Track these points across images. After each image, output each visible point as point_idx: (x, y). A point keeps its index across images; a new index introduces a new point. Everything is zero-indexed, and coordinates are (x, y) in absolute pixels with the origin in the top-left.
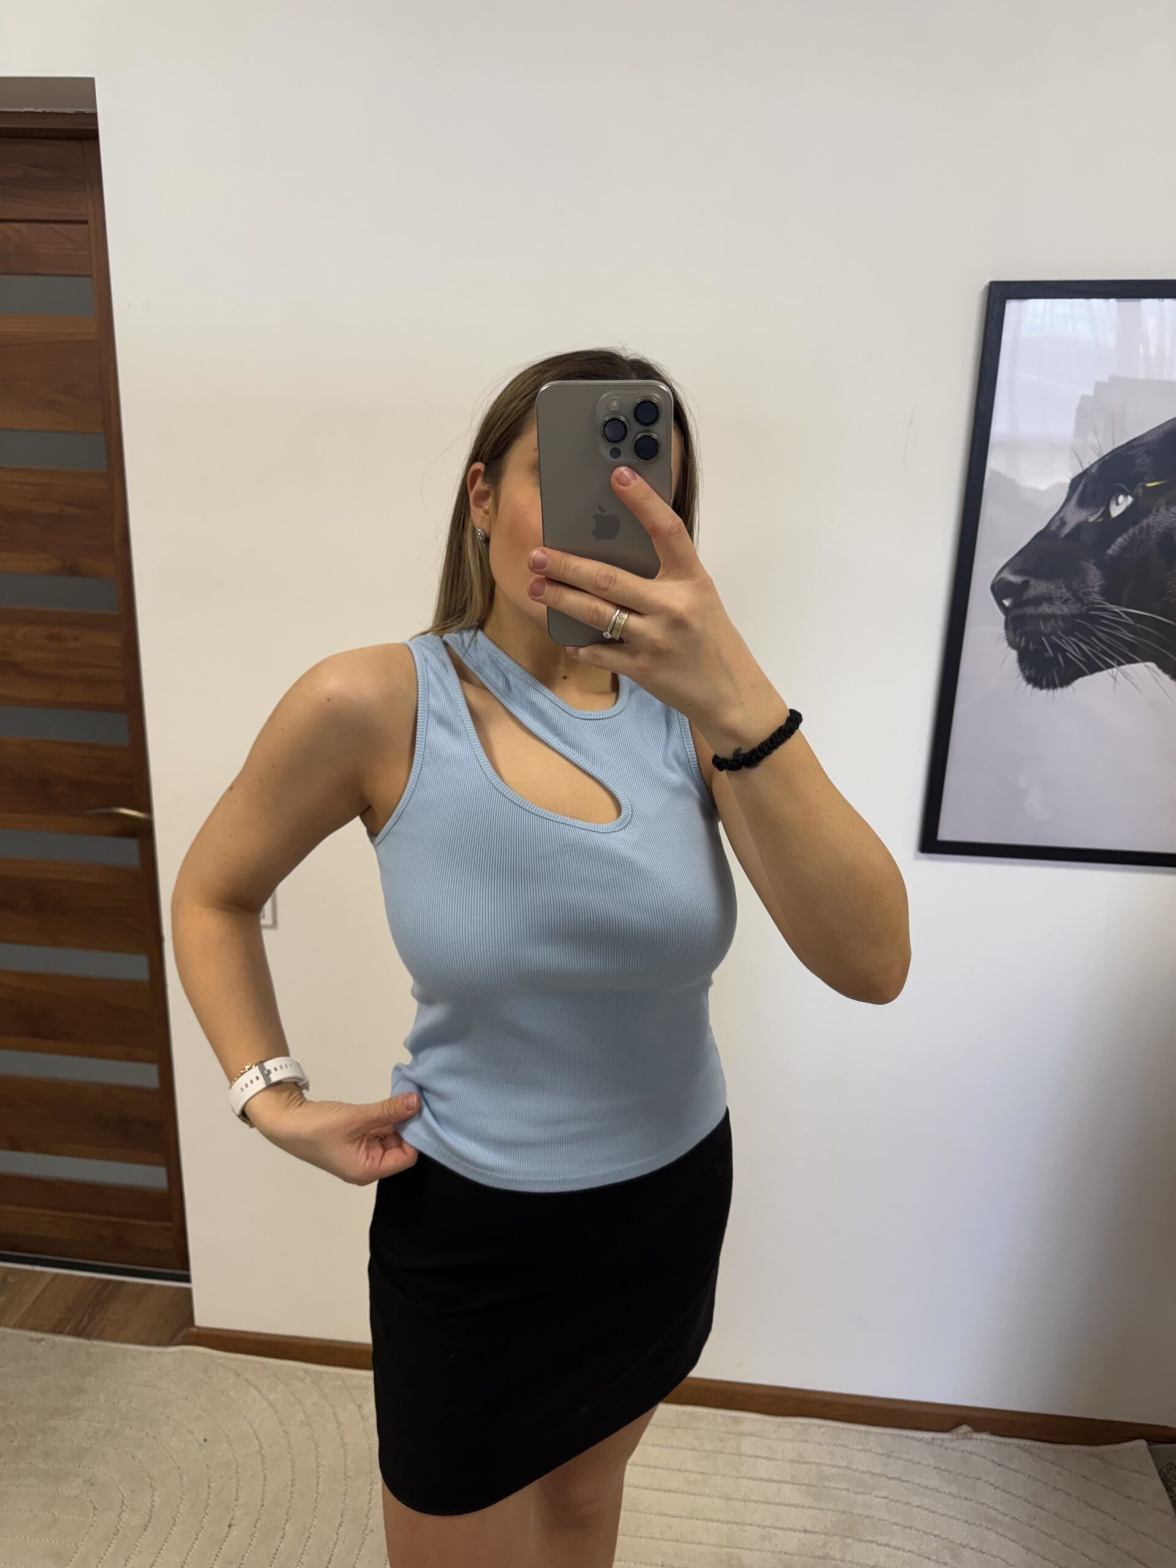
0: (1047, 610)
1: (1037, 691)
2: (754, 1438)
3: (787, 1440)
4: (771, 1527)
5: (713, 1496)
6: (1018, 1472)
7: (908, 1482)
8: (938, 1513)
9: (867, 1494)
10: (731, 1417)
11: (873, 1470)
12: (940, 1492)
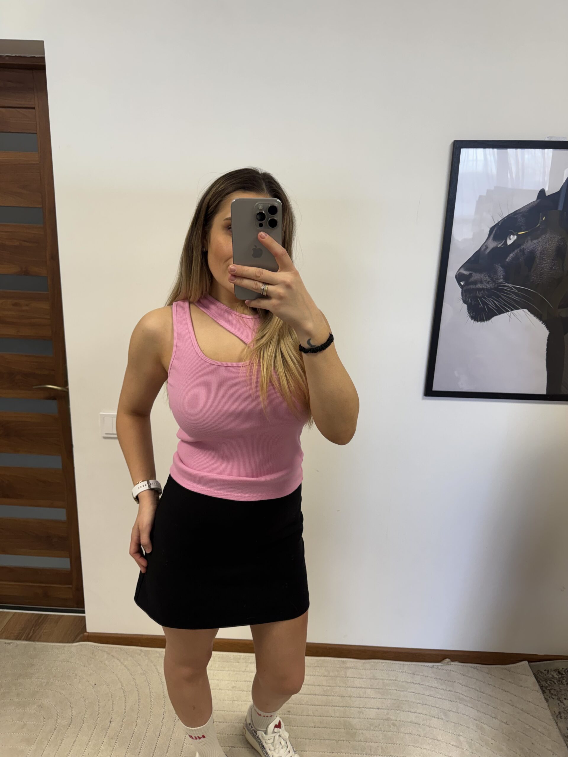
0: (480, 286)
1: (476, 323)
2: (353, 669)
3: (368, 669)
4: (363, 707)
5: (335, 696)
6: (472, 678)
7: (423, 685)
8: (437, 698)
9: (405, 691)
10: (341, 661)
11: (407, 681)
12: (437, 688)
